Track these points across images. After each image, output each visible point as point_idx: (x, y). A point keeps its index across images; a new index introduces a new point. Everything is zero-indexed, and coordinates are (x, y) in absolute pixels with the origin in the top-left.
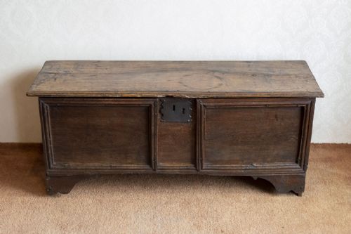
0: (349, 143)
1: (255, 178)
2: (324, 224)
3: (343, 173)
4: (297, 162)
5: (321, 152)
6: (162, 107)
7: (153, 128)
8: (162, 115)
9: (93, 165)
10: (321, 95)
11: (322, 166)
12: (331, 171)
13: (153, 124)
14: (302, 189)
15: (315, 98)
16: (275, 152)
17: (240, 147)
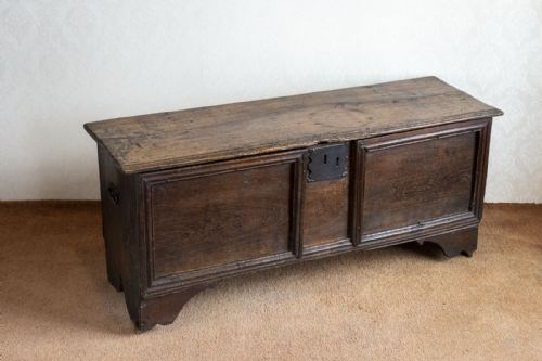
1: (421, 243)
2: (500, 300)
3: (527, 241)
4: (470, 210)
5: (496, 214)
6: (311, 161)
7: (299, 193)
8: (310, 172)
10: (499, 113)
11: (497, 232)
12: (512, 237)
13: (300, 187)
15: (491, 118)
16: (446, 200)
17: (404, 202)
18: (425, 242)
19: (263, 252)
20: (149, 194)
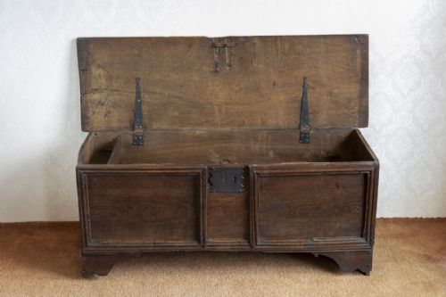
0: (424, 217)
1: (316, 255)
3: (416, 250)
6: (212, 176)
7: (201, 199)
9: (134, 242)
12: (403, 248)
13: (201, 195)
14: (369, 268)
17: (298, 220)
18: (320, 256)
19: (175, 237)
20: (84, 182)
